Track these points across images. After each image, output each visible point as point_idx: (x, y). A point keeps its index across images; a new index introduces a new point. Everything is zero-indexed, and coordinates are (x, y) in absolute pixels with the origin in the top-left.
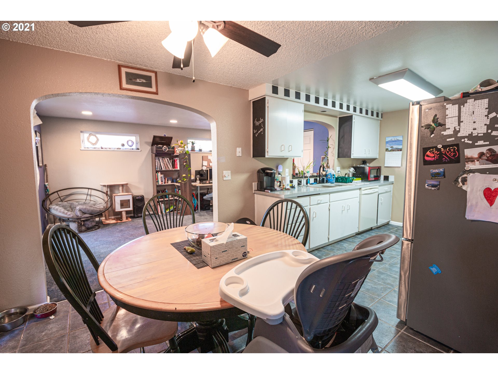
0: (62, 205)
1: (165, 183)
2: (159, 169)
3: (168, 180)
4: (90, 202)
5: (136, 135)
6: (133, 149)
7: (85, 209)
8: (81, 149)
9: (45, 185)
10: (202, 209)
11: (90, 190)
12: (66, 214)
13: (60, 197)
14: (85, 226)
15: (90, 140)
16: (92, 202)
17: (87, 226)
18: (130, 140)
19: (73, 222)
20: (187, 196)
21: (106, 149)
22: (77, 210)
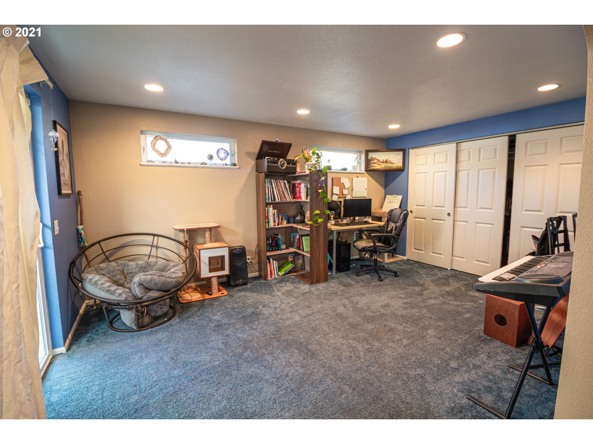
0: (107, 270)
1: (278, 225)
2: (270, 200)
3: (282, 219)
4: (156, 262)
5: (230, 140)
6: (226, 165)
7: (151, 280)
8: (141, 163)
9: (78, 230)
10: (339, 270)
11: (156, 238)
12: (113, 293)
13: (104, 253)
14: (150, 315)
15: (156, 147)
16: (161, 262)
17: (153, 314)
18: (222, 149)
19: (127, 309)
20: (320, 248)
21: (183, 163)
22: (136, 285)
